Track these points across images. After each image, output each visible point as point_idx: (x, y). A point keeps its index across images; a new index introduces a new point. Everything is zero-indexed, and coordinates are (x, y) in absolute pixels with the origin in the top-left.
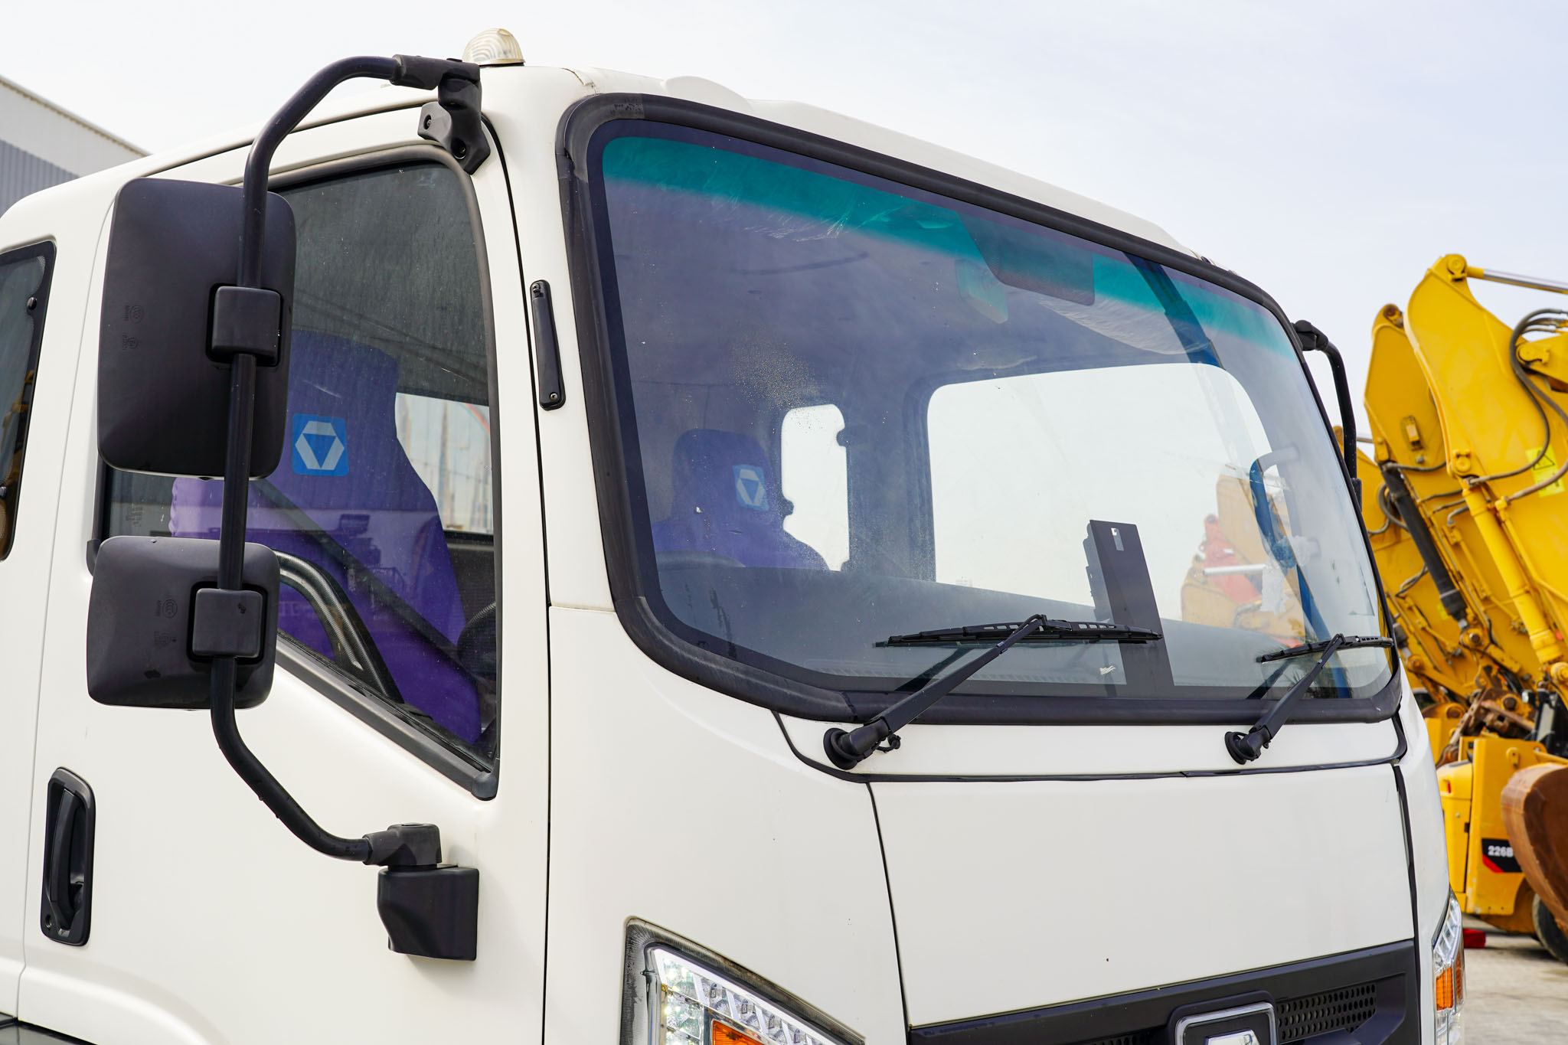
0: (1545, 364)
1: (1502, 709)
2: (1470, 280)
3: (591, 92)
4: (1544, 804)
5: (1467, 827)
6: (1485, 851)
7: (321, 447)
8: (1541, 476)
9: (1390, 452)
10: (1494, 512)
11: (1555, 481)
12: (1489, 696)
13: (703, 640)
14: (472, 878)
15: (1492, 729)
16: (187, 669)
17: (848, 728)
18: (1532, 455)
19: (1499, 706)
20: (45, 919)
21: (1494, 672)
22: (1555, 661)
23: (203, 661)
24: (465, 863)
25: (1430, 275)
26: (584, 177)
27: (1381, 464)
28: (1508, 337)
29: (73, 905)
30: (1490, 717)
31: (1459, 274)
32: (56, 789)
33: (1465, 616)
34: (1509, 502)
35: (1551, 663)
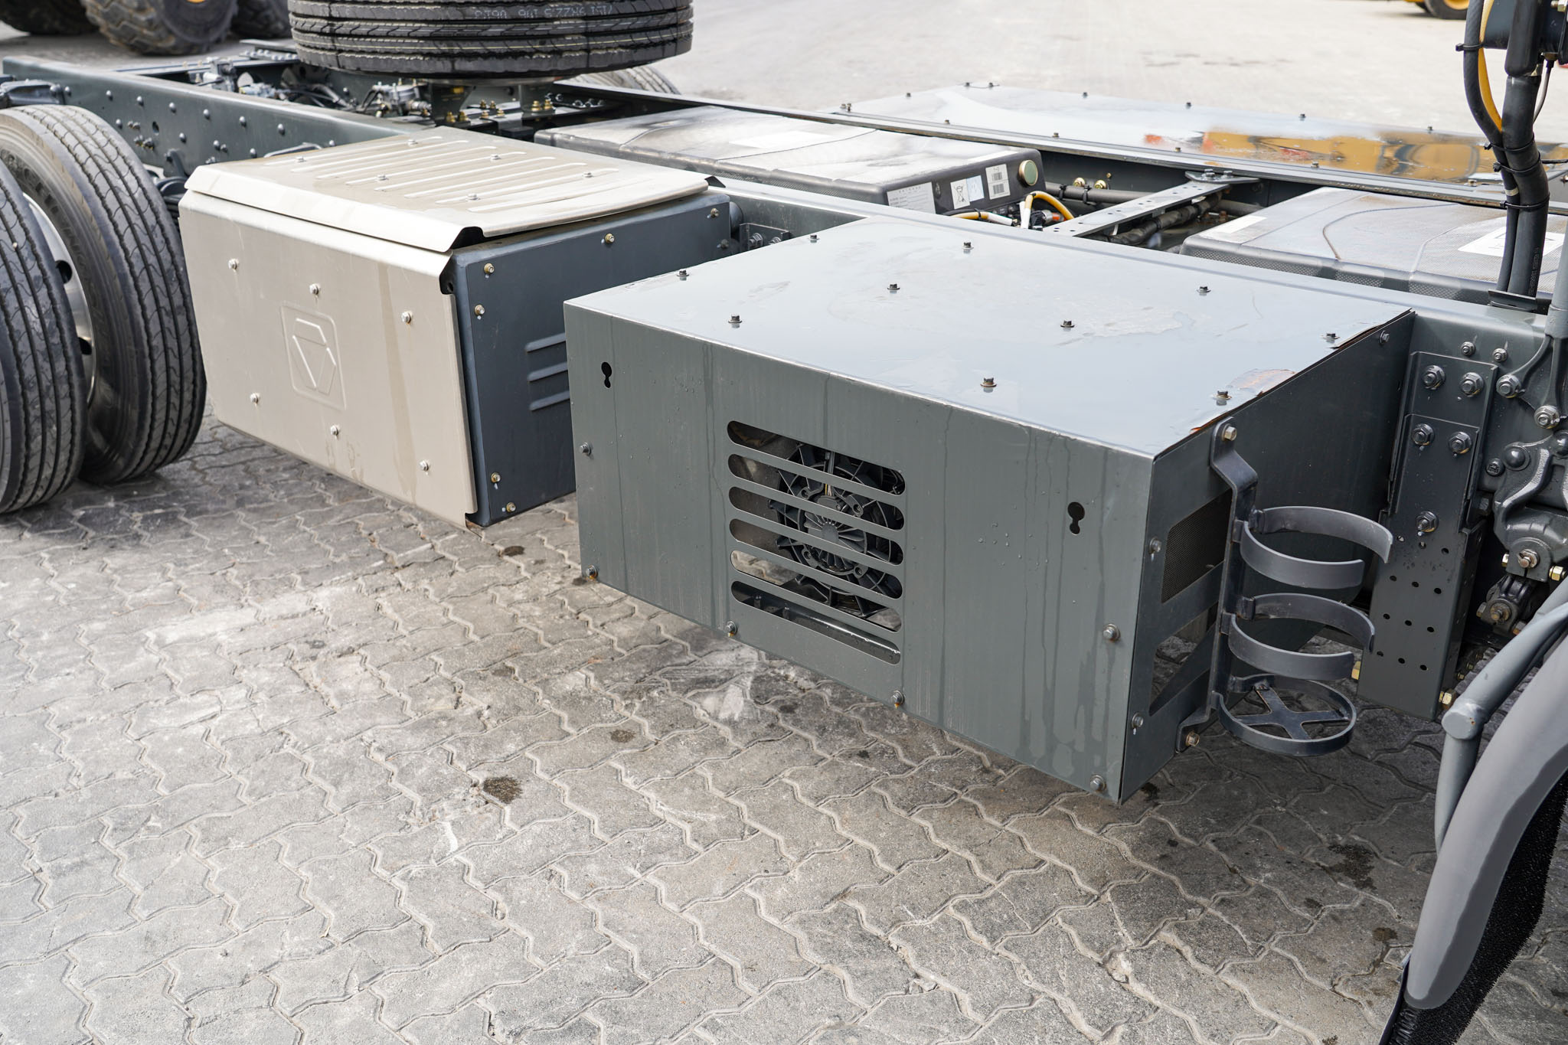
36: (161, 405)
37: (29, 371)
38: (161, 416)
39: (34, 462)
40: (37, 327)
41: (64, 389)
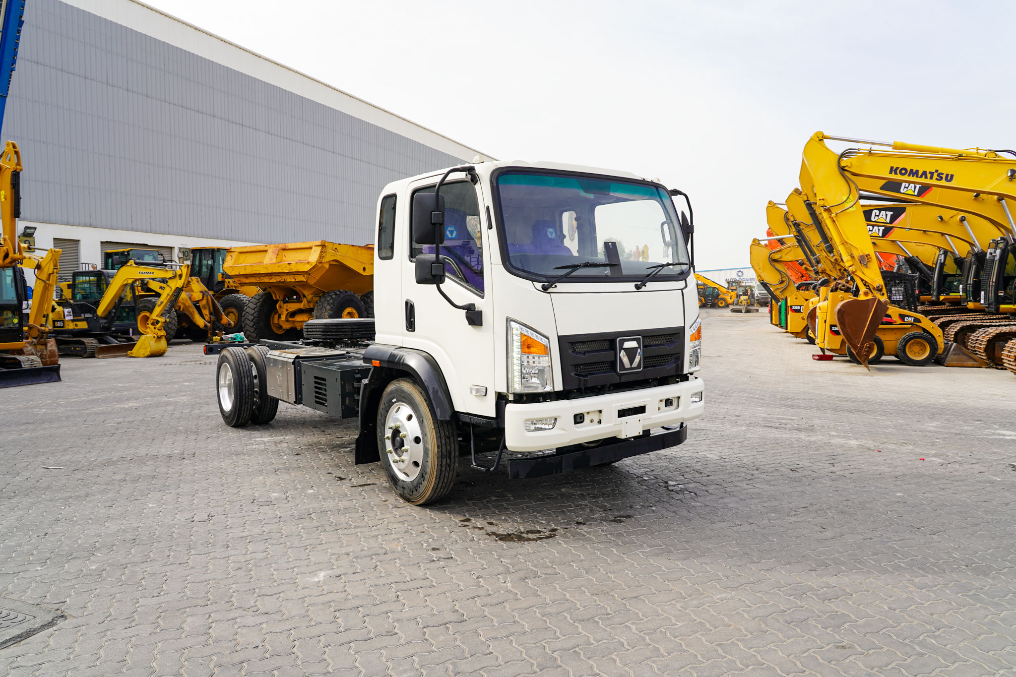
0: (849, 167)
1: (844, 283)
2: (825, 140)
3: (496, 167)
4: (844, 312)
5: (825, 321)
6: (831, 328)
7: (451, 232)
8: (847, 205)
9: (808, 197)
10: (832, 219)
11: (852, 206)
12: (841, 278)
13: (518, 269)
14: (481, 312)
15: (841, 290)
16: (431, 277)
17: (546, 284)
18: (845, 198)
19: (843, 282)
20: (407, 327)
21: (842, 270)
22: (851, 266)
23: (434, 276)
24: (480, 310)
25: (811, 139)
26: (495, 185)
27: (805, 201)
28: (837, 158)
29: (412, 324)
30: (840, 285)
31: (821, 138)
32: (407, 303)
33: (833, 252)
34: (836, 214)
35: (850, 267)
36: (269, 404)
37: (244, 393)
38: (268, 406)
39: (242, 412)
40: (247, 385)
41: (250, 397)
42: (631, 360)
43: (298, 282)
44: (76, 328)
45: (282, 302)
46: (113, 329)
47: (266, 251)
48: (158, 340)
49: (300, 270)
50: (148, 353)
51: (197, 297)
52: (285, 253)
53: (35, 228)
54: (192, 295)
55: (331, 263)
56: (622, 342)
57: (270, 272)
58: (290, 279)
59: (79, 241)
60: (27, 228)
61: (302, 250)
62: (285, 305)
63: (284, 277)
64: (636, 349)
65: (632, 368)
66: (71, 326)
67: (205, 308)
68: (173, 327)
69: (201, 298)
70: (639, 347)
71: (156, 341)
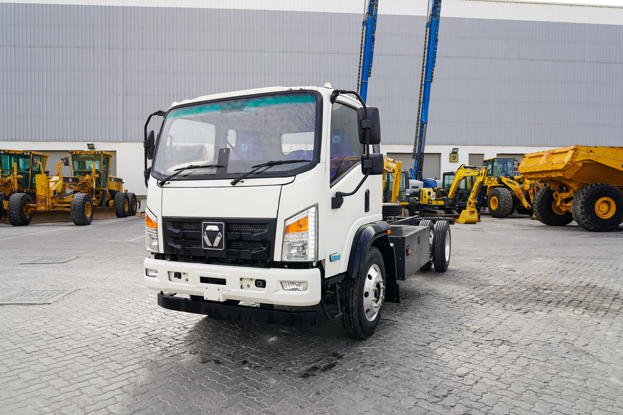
42: (212, 241)
43: (558, 177)
44: (437, 204)
45: (558, 192)
46: (457, 206)
47: (543, 155)
48: (472, 213)
49: (558, 169)
50: (464, 222)
51: (527, 188)
52: (554, 156)
53: (458, 149)
54: (524, 186)
55: (584, 162)
56: (206, 225)
57: (541, 170)
58: (553, 175)
59: (484, 154)
60: (454, 149)
61: (563, 154)
62: (560, 194)
63: (550, 174)
64: (217, 232)
65: (212, 247)
66: (434, 203)
67: (532, 195)
68: (509, 207)
69: (529, 189)
70: (221, 230)
71: (470, 214)
